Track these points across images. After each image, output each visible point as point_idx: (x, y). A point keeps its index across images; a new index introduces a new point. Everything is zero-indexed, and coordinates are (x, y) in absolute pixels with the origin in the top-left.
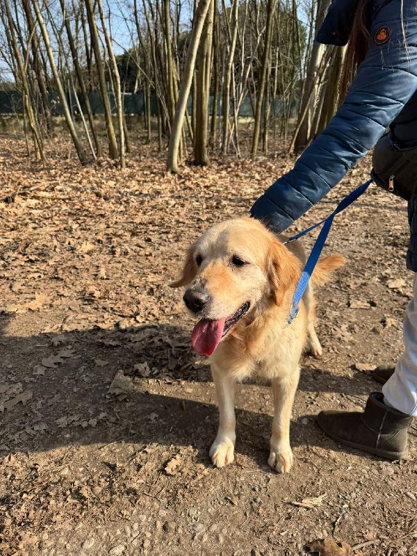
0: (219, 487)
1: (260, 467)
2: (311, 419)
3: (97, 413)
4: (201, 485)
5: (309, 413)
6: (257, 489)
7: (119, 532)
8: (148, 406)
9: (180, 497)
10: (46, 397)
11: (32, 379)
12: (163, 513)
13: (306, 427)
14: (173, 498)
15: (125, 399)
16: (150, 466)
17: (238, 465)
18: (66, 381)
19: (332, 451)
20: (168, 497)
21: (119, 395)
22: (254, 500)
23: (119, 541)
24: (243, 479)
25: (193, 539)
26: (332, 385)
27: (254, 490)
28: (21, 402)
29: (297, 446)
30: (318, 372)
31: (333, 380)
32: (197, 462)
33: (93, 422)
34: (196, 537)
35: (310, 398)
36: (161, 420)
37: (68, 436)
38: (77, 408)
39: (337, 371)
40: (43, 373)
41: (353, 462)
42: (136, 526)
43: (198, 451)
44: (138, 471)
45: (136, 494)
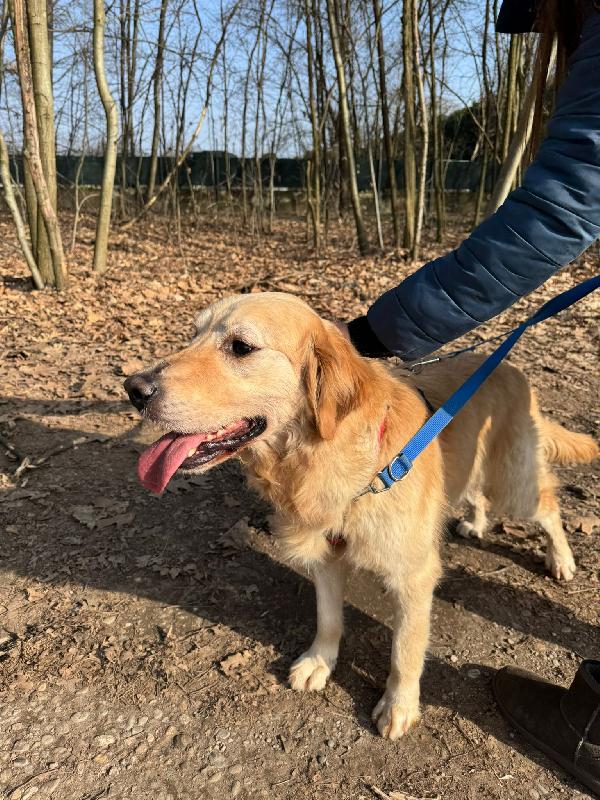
0: (278, 718)
1: (356, 715)
2: (486, 673)
3: (189, 561)
4: (255, 704)
5: (489, 664)
6: (332, 744)
7: (120, 719)
8: (254, 574)
9: (218, 707)
10: (145, 526)
11: (143, 501)
12: (186, 720)
13: (472, 683)
14: (209, 706)
15: (232, 555)
16: (207, 652)
17: (324, 696)
18: (179, 513)
19: (491, 737)
20: (204, 702)
21: (227, 548)
22: (318, 757)
23: (114, 730)
24: (320, 720)
25: (200, 771)
26: (560, 632)
27: (326, 742)
28: (115, 524)
29: (436, 705)
30: (547, 604)
31: (568, 625)
32: (269, 671)
33: (175, 572)
34: (205, 771)
35: (506, 641)
36: (259, 598)
37: (138, 580)
38: (169, 549)
39: (585, 613)
41: (522, 770)
42: (142, 722)
43: (279, 656)
44: (189, 652)
45: (166, 680)
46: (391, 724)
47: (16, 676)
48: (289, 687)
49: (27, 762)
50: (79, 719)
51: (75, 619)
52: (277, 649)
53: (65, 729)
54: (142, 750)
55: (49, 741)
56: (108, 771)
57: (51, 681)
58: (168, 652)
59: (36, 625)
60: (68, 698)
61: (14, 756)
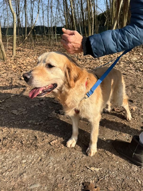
0: (64, 153)
1: (82, 152)
2: (112, 141)
3: (41, 121)
4: (59, 151)
5: (112, 139)
6: (77, 158)
7: (27, 156)
8: (57, 123)
9: (50, 152)
10: (30, 114)
11: (29, 108)
12: (43, 155)
13: (108, 143)
14: (48, 152)
15: (51, 119)
16: (47, 140)
17: (75, 148)
18: (38, 111)
19: (113, 155)
20: (47, 151)
21: (50, 118)
23: (26, 159)
24: (74, 153)
25: (47, 166)
26: (128, 132)
27: (76, 158)
28: (23, 114)
29: (101, 149)
30: (125, 125)
31: (130, 130)
32: (62, 144)
33: (38, 124)
34: (48, 166)
35: (116, 134)
36: (58, 128)
37: (29, 126)
38: (36, 119)
39: (134, 127)
40: (33, 107)
41: (120, 161)
42: (33, 156)
43: (64, 140)
44: (42, 141)
45: (37, 147)
46: (91, 153)
47: (1, 149)
48: (66, 147)
49: (6, 167)
50: (17, 157)
51: (15, 135)
52: (63, 138)
53: (14, 159)
54: (33, 162)
55: (11, 162)
56: (25, 168)
57: (10, 149)
58: (38, 141)
59: (5, 137)
60: (14, 152)
61: (2, 166)
